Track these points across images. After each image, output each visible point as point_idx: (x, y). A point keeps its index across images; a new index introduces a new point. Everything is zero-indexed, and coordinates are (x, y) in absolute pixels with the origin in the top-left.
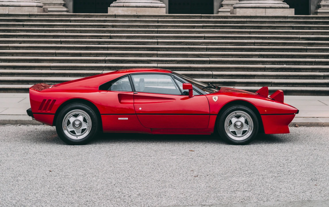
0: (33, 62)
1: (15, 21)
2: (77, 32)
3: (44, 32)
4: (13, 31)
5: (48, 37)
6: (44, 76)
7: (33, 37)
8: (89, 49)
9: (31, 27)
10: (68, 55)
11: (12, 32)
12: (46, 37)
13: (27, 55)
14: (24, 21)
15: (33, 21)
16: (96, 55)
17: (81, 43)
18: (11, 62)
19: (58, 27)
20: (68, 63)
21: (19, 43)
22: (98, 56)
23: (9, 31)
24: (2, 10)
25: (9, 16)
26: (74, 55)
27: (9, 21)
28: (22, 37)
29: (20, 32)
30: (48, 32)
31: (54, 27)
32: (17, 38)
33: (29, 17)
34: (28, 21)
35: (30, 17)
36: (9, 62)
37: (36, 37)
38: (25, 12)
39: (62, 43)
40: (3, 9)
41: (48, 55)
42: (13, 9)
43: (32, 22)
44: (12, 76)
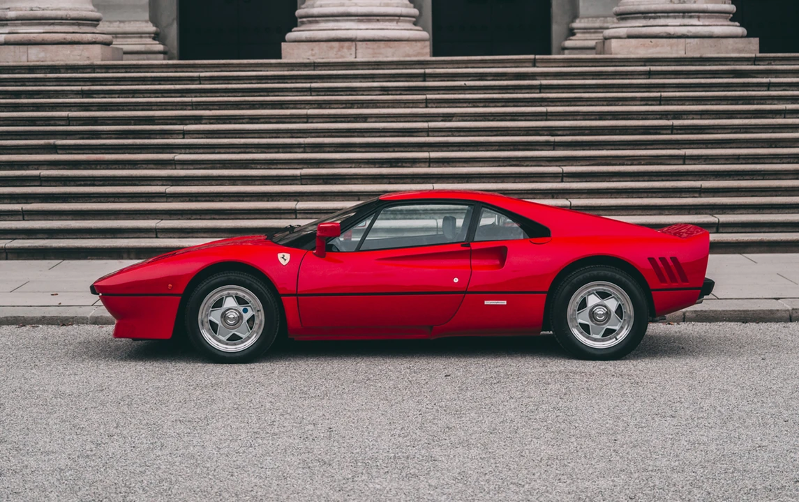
1: (731, 76)
4: (758, 101)
9: (788, 88)
11: (755, 102)
14: (754, 75)
15: (777, 75)
16: (275, 165)
22: (281, 165)
23: (747, 102)
24: (669, 48)
27: (717, 76)
33: (751, 65)
35: (756, 63)
38: (727, 53)
40: (671, 46)
42: (697, 44)
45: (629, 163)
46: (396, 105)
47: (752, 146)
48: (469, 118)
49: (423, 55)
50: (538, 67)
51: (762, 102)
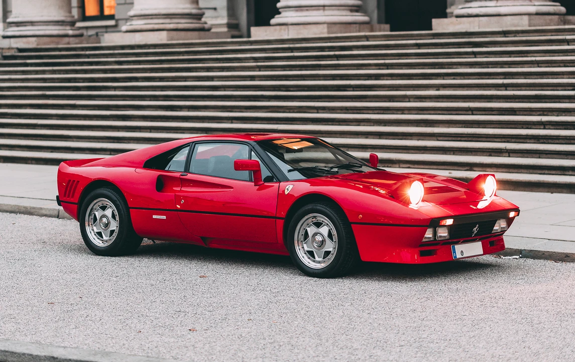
0: (422, 124)
1: (471, 46)
2: (558, 65)
3: (499, 66)
5: (495, 77)
6: (413, 151)
7: (471, 77)
8: (543, 101)
10: (493, 113)
11: (446, 67)
12: (492, 77)
13: (425, 112)
16: (541, 113)
17: (540, 88)
18: (389, 126)
19: (536, 55)
20: (480, 128)
21: (435, 89)
22: (545, 113)
24: (468, 25)
25: (471, 36)
26: (503, 112)
28: (452, 77)
29: (459, 67)
30: (507, 66)
31: (529, 55)
32: (444, 79)
34: (493, 46)
36: (385, 126)
37: (475, 77)
39: (508, 89)
40: (470, 23)
41: (460, 112)
42: (486, 21)
43: (500, 47)
45: (288, 111)
46: (244, 69)
48: (263, 79)
49: (323, 33)
51: (450, 66)
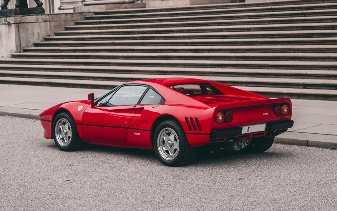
44: (328, 78)
46: (243, 24)
47: (335, 43)
48: (256, 30)
50: (325, 3)
